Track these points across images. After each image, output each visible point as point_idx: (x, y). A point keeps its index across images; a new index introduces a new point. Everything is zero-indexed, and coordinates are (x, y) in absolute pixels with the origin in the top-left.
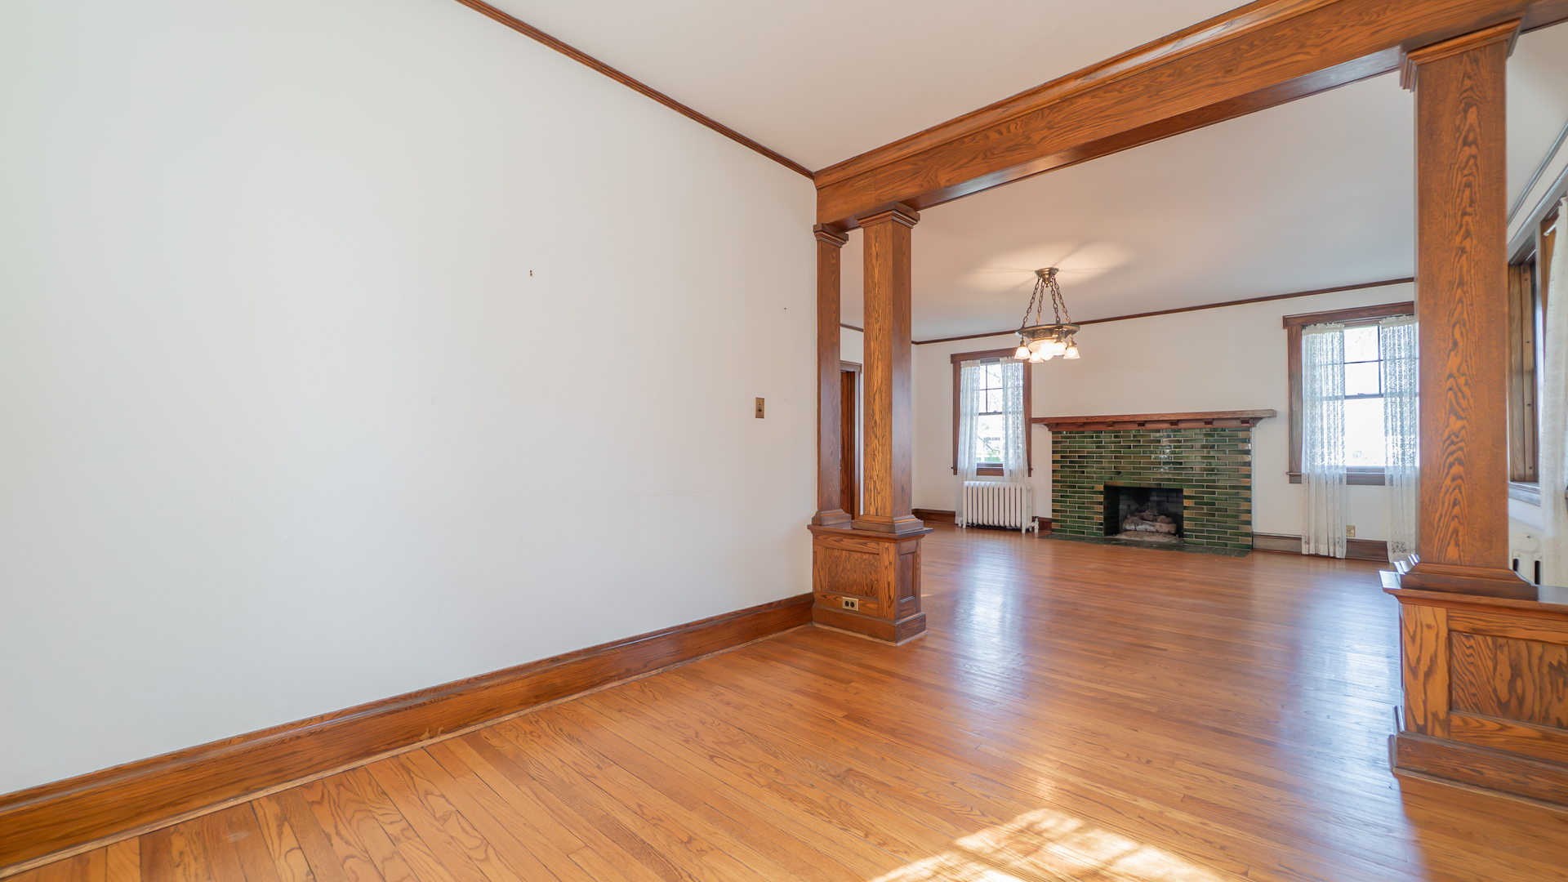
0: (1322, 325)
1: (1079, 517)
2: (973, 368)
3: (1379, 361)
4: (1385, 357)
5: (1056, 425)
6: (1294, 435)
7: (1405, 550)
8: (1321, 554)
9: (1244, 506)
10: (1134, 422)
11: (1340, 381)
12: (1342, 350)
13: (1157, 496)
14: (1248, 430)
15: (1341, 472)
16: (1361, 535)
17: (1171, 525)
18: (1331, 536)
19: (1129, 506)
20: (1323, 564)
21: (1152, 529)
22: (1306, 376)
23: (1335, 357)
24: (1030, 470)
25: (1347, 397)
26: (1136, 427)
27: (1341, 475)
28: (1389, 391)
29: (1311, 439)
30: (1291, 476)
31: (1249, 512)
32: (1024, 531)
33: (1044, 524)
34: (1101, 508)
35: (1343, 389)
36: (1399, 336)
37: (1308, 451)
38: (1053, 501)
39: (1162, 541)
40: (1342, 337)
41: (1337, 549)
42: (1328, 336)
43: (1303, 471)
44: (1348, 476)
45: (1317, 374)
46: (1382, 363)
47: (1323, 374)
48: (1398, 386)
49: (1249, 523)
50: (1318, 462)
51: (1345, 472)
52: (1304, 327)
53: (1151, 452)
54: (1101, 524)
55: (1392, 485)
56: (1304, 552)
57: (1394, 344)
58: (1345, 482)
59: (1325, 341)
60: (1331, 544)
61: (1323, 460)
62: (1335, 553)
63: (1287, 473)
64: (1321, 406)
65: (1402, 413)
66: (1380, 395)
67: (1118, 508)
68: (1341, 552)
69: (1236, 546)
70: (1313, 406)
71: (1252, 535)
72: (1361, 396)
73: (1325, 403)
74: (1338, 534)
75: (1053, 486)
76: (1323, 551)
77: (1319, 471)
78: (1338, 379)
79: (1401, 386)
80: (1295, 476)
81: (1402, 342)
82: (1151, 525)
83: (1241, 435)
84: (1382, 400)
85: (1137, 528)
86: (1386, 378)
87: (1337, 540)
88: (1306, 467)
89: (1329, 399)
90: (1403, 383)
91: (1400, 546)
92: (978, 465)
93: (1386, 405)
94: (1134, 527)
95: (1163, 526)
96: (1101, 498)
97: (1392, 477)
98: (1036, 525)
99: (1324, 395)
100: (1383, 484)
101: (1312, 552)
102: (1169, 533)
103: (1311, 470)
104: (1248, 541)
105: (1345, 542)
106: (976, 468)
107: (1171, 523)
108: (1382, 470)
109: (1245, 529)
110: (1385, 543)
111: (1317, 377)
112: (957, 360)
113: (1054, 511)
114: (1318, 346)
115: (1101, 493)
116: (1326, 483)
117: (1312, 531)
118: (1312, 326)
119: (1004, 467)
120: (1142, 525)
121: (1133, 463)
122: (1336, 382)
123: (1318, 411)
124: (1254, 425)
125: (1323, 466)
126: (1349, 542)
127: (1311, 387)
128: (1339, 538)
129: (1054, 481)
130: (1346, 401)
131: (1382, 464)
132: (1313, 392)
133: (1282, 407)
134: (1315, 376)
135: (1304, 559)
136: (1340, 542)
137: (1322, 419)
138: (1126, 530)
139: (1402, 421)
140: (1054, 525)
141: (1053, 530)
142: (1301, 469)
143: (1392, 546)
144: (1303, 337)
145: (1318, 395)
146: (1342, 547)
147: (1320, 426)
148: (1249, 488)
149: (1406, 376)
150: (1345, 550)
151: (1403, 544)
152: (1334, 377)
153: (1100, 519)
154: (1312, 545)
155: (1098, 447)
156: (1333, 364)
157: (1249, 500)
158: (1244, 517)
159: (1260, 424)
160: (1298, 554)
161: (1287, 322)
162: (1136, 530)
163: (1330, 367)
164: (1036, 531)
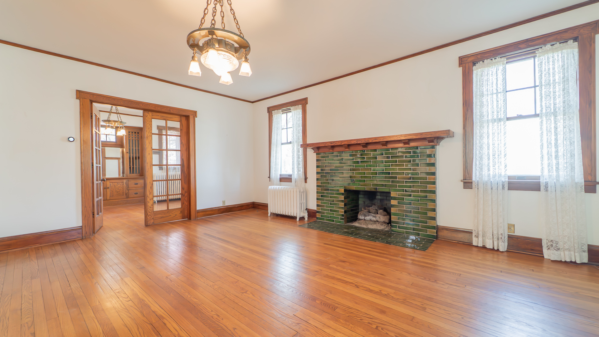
0: (489, 60)
1: (331, 210)
2: (278, 115)
3: (535, 87)
4: (541, 82)
5: (318, 148)
6: (467, 151)
7: (559, 249)
8: (488, 247)
9: (430, 205)
10: (359, 144)
11: (502, 105)
12: (505, 79)
13: (380, 196)
14: (433, 147)
15: (503, 180)
16: (519, 232)
17: (386, 217)
18: (495, 232)
19: (364, 202)
20: (489, 256)
21: (374, 219)
22: (476, 102)
23: (499, 86)
24: (306, 179)
25: (508, 119)
26: (361, 148)
27: (503, 183)
28: (544, 111)
29: (480, 153)
30: (464, 183)
31: (434, 210)
32: (298, 219)
33: (312, 214)
34: (342, 205)
35: (505, 111)
36: (553, 62)
37: (478, 163)
38: (317, 199)
39: (379, 228)
40: (504, 70)
41: (500, 244)
42: (493, 69)
43: (474, 179)
44: (509, 183)
45: (485, 100)
46: (537, 88)
47: (489, 100)
48: (552, 105)
49: (434, 219)
50: (485, 172)
51: (507, 180)
52: (474, 64)
53: (371, 166)
54: (343, 215)
55: (547, 191)
56: (474, 243)
57: (549, 69)
58: (506, 188)
59: (491, 73)
60: (495, 239)
61: (489, 170)
62: (498, 246)
63: (461, 181)
64: (488, 126)
65: (556, 128)
66: (536, 115)
67: (358, 203)
68: (503, 247)
69: (425, 235)
70: (481, 126)
71: (437, 228)
72: (520, 117)
73: (491, 124)
74: (501, 231)
75: (317, 189)
76: (489, 245)
77: (485, 179)
78: (501, 102)
79: (555, 104)
80: (467, 183)
81: (556, 66)
82: (374, 217)
83: (428, 152)
84: (538, 119)
85: (365, 218)
86: (541, 99)
87: (500, 236)
88: (476, 175)
89: (494, 121)
90: (557, 101)
91: (554, 245)
92: (280, 175)
93: (542, 122)
94: (364, 218)
95: (381, 217)
96: (342, 198)
97: (547, 184)
98: (306, 215)
99: (490, 118)
100: (538, 189)
101: (480, 245)
102: (384, 222)
103: (479, 178)
104: (433, 232)
105: (507, 237)
106: (279, 177)
107: (386, 215)
108: (539, 178)
109: (431, 223)
110: (541, 240)
111: (485, 103)
112: (270, 110)
113: (318, 206)
114: (485, 78)
115: (343, 194)
116: (492, 189)
117: (481, 228)
118: (481, 62)
119: (292, 177)
120: (368, 216)
121: (361, 173)
122: (500, 106)
123: (485, 130)
124: (438, 143)
125: (489, 175)
126: (510, 237)
127: (480, 112)
128: (502, 234)
129: (318, 186)
130: (508, 123)
131: (537, 173)
132: (482, 116)
133: (457, 127)
134: (483, 102)
135: (474, 249)
136: (503, 237)
137: (488, 137)
138: (360, 220)
139: (556, 134)
140: (318, 215)
141: (317, 218)
142: (472, 178)
143: (547, 244)
144: (474, 72)
145: (486, 117)
146: (504, 242)
147: (486, 143)
148: (434, 192)
149: (559, 96)
150: (506, 244)
151: (557, 243)
152: (498, 101)
153: (342, 212)
154: (480, 239)
155: (341, 163)
156: (497, 93)
157: (434, 201)
158: (430, 214)
159: (443, 143)
160: (469, 245)
161: (462, 61)
162: (365, 220)
163: (495, 96)
164: (306, 219)
